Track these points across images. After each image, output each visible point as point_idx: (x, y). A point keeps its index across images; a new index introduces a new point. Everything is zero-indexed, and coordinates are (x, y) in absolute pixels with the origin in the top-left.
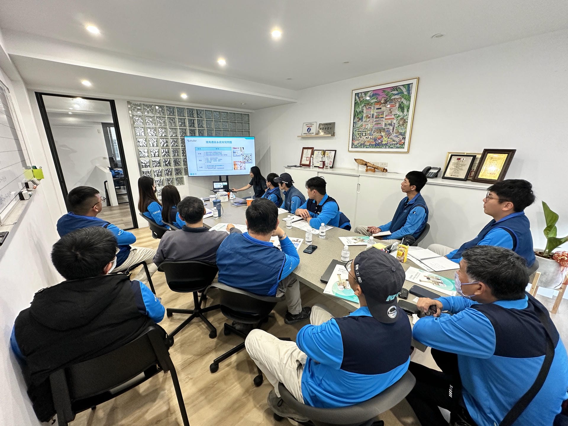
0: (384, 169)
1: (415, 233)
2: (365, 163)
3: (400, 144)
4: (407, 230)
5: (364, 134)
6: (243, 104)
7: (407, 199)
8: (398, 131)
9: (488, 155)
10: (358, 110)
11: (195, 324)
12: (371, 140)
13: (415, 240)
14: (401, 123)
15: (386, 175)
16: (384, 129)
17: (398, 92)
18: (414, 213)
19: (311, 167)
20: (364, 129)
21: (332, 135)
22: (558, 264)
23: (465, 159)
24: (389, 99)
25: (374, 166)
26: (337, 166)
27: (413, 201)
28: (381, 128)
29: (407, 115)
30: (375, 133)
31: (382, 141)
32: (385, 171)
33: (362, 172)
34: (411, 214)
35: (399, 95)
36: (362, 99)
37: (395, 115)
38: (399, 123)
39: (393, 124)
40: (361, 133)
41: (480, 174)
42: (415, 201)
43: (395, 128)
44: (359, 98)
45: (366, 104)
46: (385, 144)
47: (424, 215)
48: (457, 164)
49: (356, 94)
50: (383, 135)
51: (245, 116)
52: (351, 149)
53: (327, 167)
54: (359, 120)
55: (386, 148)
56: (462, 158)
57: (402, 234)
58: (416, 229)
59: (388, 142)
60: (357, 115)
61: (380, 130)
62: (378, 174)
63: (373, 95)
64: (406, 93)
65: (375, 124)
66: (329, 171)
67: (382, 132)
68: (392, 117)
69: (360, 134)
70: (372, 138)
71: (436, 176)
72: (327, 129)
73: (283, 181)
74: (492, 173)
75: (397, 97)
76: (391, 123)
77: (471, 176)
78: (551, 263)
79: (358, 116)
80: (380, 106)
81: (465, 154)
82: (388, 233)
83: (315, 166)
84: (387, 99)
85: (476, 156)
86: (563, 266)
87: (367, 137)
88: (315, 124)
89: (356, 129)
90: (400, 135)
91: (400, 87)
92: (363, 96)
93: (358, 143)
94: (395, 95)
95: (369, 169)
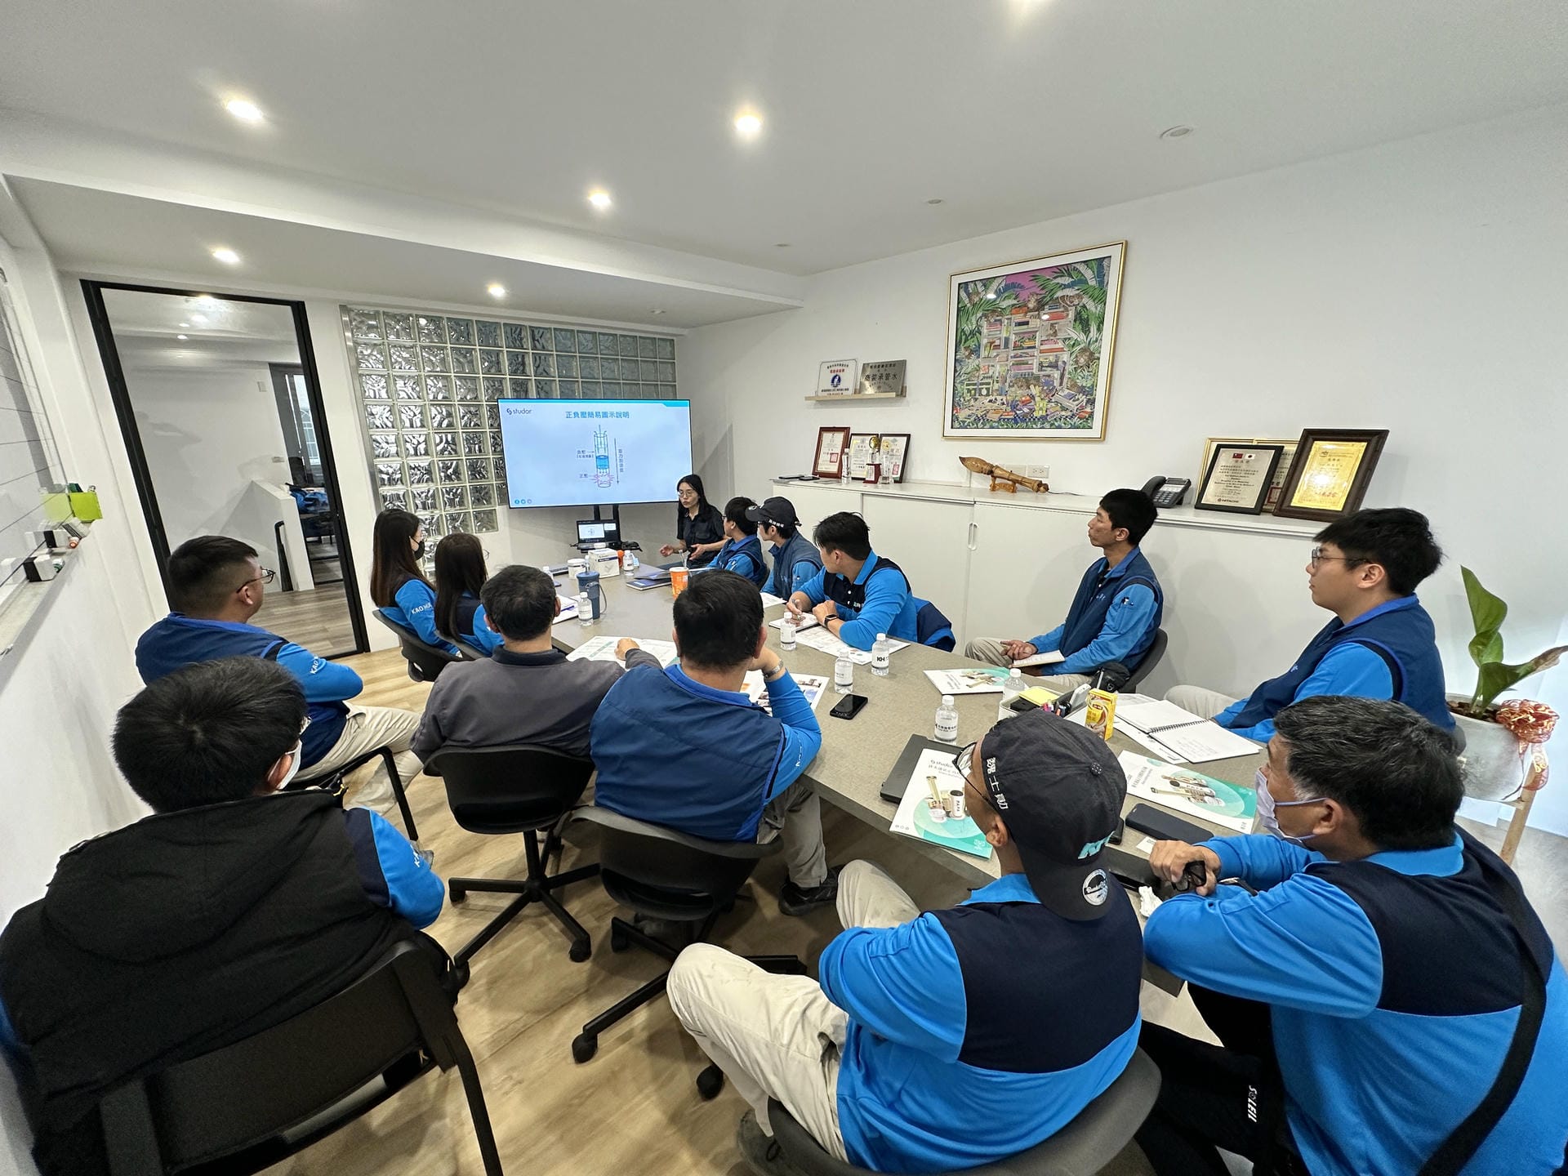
0: (1040, 484)
1: (1129, 657)
2: (988, 468)
3: (1080, 418)
4: (1107, 649)
5: (984, 392)
6: (657, 312)
7: (1104, 564)
8: (1076, 382)
9: (1314, 445)
10: (967, 328)
11: (530, 920)
12: (1001, 407)
13: (1129, 674)
14: (1082, 361)
15: (1045, 500)
16: (1037, 378)
17: (1071, 280)
18: (1123, 601)
19: (844, 480)
20: (984, 377)
21: (897, 395)
22: (1511, 736)
23: (1254, 456)
24: (1048, 298)
25: (1012, 477)
26: (913, 478)
27: (1120, 568)
28: (1029, 375)
29: (1096, 341)
30: (1013, 389)
31: (1032, 410)
32: (1042, 488)
33: (981, 492)
34: (1116, 605)
35: (1076, 288)
36: (976, 299)
37: (1065, 339)
38: (1076, 362)
39: (1060, 363)
40: (975, 389)
41: (1295, 495)
42: (1128, 568)
43: (1067, 376)
44: (969, 295)
45: (988, 310)
46: (1042, 417)
47: (1153, 606)
48: (1234, 469)
49: (959, 284)
50: (1034, 394)
51: (662, 344)
52: (949, 432)
53: (885, 478)
54: (970, 354)
55: (1043, 428)
56: (1246, 454)
57: (1094, 658)
58: (1131, 646)
59: (1048, 413)
60: (965, 343)
61: (1027, 381)
62: (1025, 498)
63: (1007, 288)
64: (1092, 283)
65: (1013, 364)
66: (893, 489)
67: (1032, 387)
68: (1056, 346)
69: (973, 392)
70: (1004, 401)
71: (1178, 501)
72: (884, 378)
73: (771, 521)
74: (1327, 493)
75: (1069, 292)
76: (1057, 362)
77: (1271, 500)
78: (1492, 733)
79: (967, 344)
80: (1025, 315)
81: (1254, 444)
82: (1056, 656)
83: (853, 479)
84: (1044, 297)
85: (1283, 447)
86: (1525, 739)
87: (993, 398)
88: (852, 364)
89: (962, 378)
90: (1081, 395)
91: (1077, 266)
92: (980, 290)
93: (969, 416)
94: (1066, 286)
95: (1000, 484)
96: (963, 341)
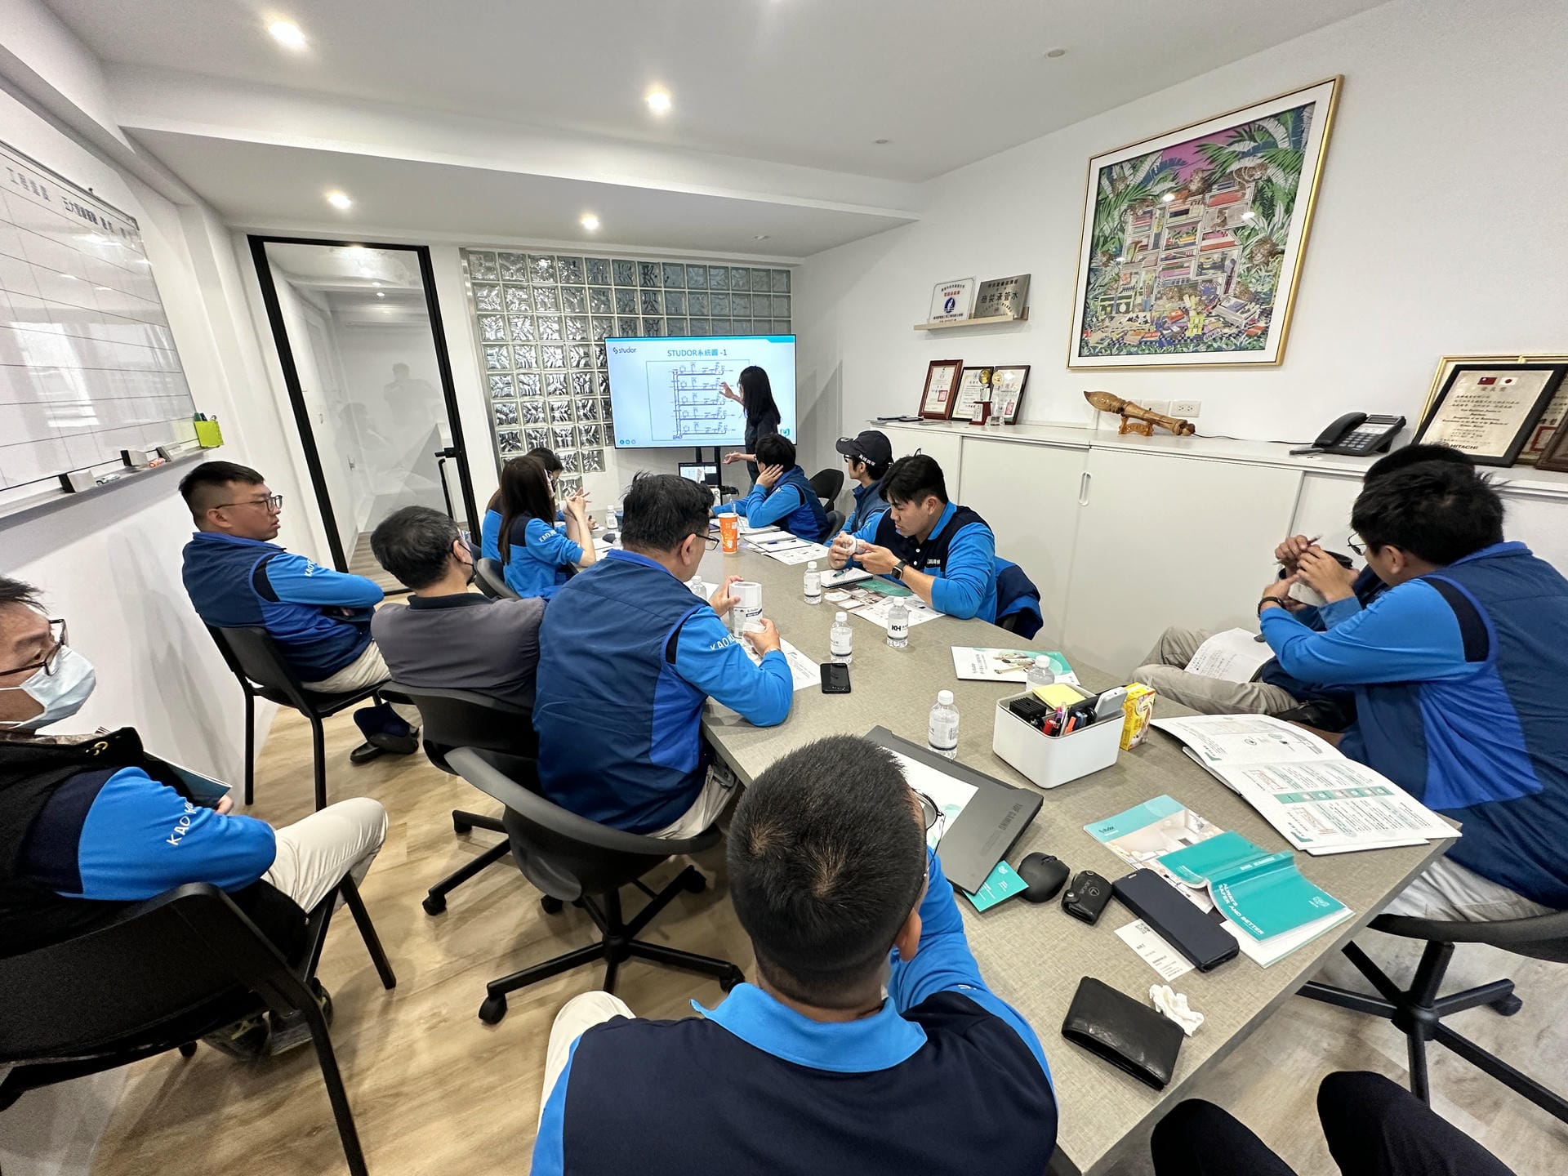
0: (1184, 424)
2: (1116, 404)
3: (1249, 336)
5: (1123, 308)
8: (1247, 288)
10: (1107, 226)
12: (1144, 326)
14: (1259, 258)
15: (1188, 445)
16: (1194, 286)
17: (1253, 144)
20: (1124, 290)
21: (1018, 318)
23: (1515, 380)
24: (1218, 175)
25: (1148, 416)
26: (1030, 419)
28: (1183, 282)
30: (1159, 302)
31: (1184, 329)
32: (1185, 430)
33: (1108, 436)
35: (1260, 155)
36: (1121, 187)
37: (1238, 229)
38: (1251, 258)
39: (1227, 262)
40: (1111, 305)
43: (1235, 280)
44: (1112, 182)
45: (1135, 200)
46: (1196, 337)
48: (1478, 400)
49: (1101, 169)
50: (1188, 306)
51: (777, 275)
52: (1076, 361)
53: (993, 419)
55: (1197, 351)
56: (1502, 377)
59: (1206, 331)
60: (1102, 246)
61: (1180, 290)
62: (1163, 443)
63: (1163, 166)
64: (1284, 145)
65: (1163, 270)
66: (1005, 432)
67: (1186, 297)
68: (1225, 239)
70: (1148, 318)
71: (1381, 447)
72: (1003, 297)
75: (1248, 162)
76: (1223, 260)
77: (1537, 446)
79: (1105, 248)
80: (1184, 202)
81: (1518, 362)
84: (1214, 173)
87: (1134, 315)
88: (968, 284)
89: (1097, 292)
90: (1253, 304)
91: (1264, 124)
92: (1127, 174)
93: (1102, 340)
94: (1244, 155)
95: (1132, 426)
96: (1101, 243)
